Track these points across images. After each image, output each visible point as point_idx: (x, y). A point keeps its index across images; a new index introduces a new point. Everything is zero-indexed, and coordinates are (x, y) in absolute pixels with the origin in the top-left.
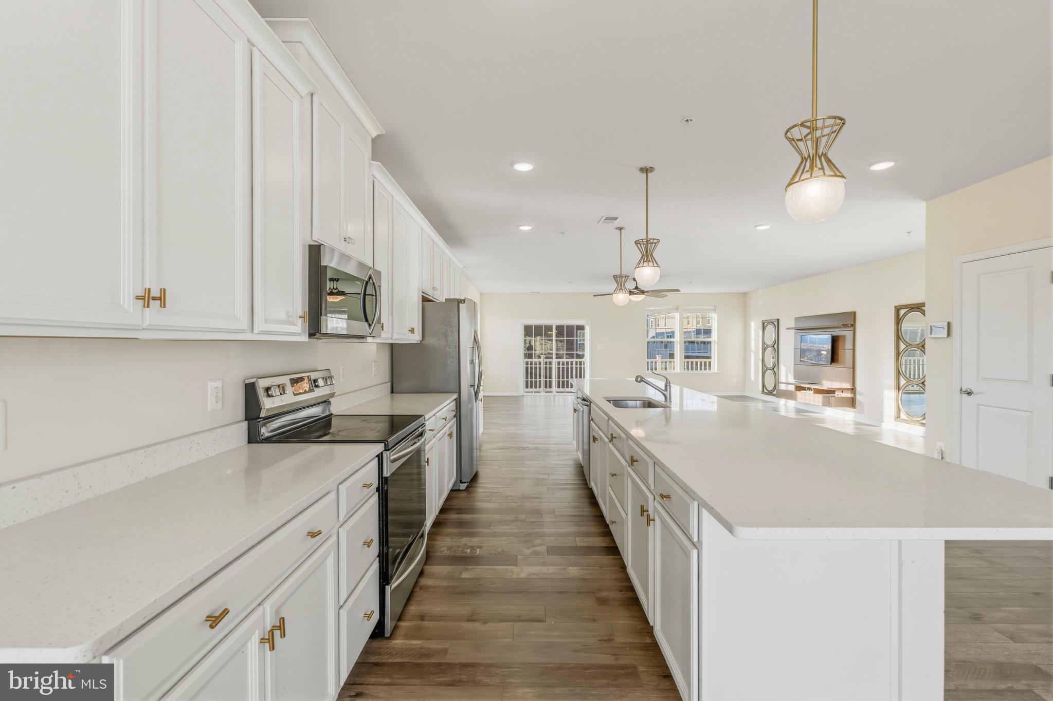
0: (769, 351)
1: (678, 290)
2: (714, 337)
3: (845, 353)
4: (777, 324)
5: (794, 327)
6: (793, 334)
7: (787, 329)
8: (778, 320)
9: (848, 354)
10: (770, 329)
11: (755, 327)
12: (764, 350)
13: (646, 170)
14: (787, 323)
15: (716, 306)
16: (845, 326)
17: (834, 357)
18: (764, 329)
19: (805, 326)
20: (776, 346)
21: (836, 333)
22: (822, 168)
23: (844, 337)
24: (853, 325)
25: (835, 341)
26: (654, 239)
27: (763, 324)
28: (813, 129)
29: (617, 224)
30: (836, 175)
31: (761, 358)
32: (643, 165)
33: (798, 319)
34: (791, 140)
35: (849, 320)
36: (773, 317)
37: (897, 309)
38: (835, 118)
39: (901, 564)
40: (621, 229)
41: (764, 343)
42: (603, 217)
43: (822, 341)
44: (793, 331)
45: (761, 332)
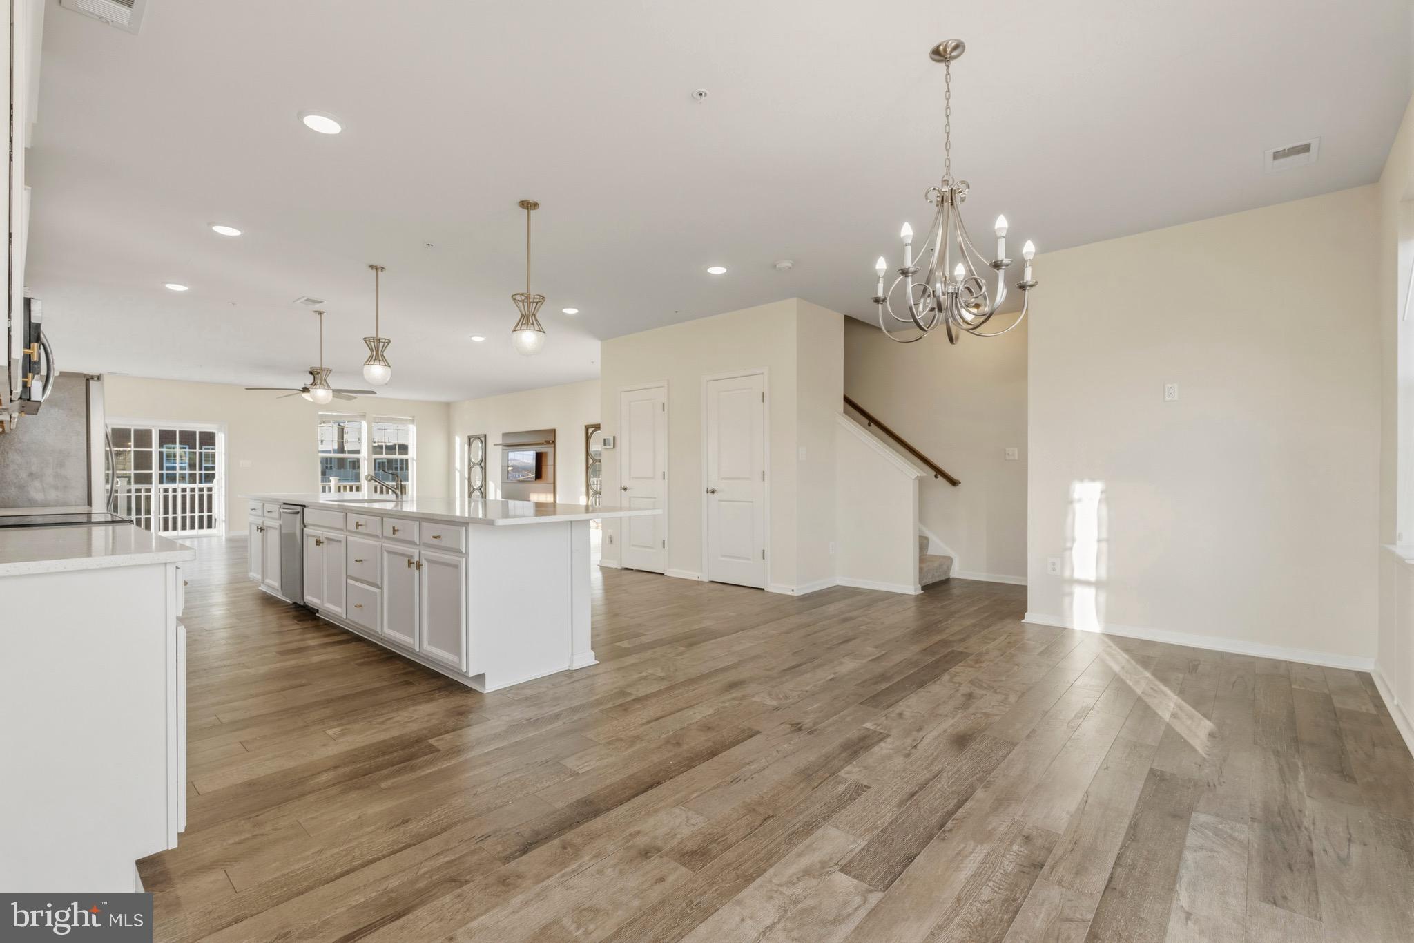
0: (477, 469)
1: (373, 393)
2: (412, 454)
3: (547, 470)
4: (484, 439)
5: (501, 442)
6: (500, 450)
7: (495, 445)
8: (485, 435)
9: (550, 469)
10: (477, 445)
11: (459, 442)
12: (470, 469)
13: (377, 269)
14: (494, 439)
15: (414, 417)
16: (548, 442)
17: (539, 475)
18: (470, 444)
19: (513, 442)
20: (483, 464)
21: (541, 449)
22: (533, 324)
23: (546, 453)
24: (554, 442)
25: (539, 457)
26: (385, 339)
27: (470, 439)
28: (528, 298)
29: (318, 307)
30: (540, 331)
31: (467, 476)
32: (375, 263)
33: (505, 435)
34: (514, 299)
35: (549, 437)
36: (480, 432)
37: (587, 428)
38: (540, 296)
39: (572, 552)
40: (320, 313)
41: (470, 460)
42: (303, 297)
43: (527, 458)
44: (500, 447)
45: (467, 447)
